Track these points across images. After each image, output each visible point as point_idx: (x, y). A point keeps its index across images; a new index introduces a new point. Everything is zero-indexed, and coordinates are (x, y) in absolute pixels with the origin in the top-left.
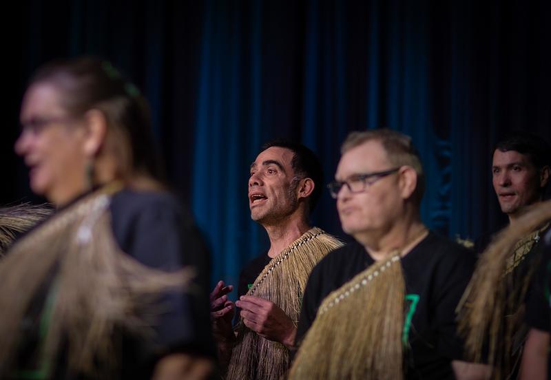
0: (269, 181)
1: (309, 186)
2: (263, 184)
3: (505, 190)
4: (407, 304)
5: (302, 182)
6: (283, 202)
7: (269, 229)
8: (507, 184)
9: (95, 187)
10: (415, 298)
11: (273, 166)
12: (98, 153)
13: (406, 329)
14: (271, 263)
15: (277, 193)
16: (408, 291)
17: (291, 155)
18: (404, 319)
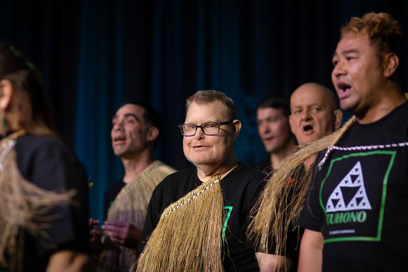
0: (129, 128)
1: (155, 133)
2: (124, 130)
3: (268, 136)
4: (225, 212)
5: (150, 130)
6: (138, 143)
7: (126, 162)
8: (268, 131)
9: (9, 133)
10: (231, 208)
11: (131, 118)
12: (8, 109)
13: (224, 230)
14: (127, 186)
15: (134, 136)
16: (225, 203)
17: (142, 110)
18: (223, 223)
